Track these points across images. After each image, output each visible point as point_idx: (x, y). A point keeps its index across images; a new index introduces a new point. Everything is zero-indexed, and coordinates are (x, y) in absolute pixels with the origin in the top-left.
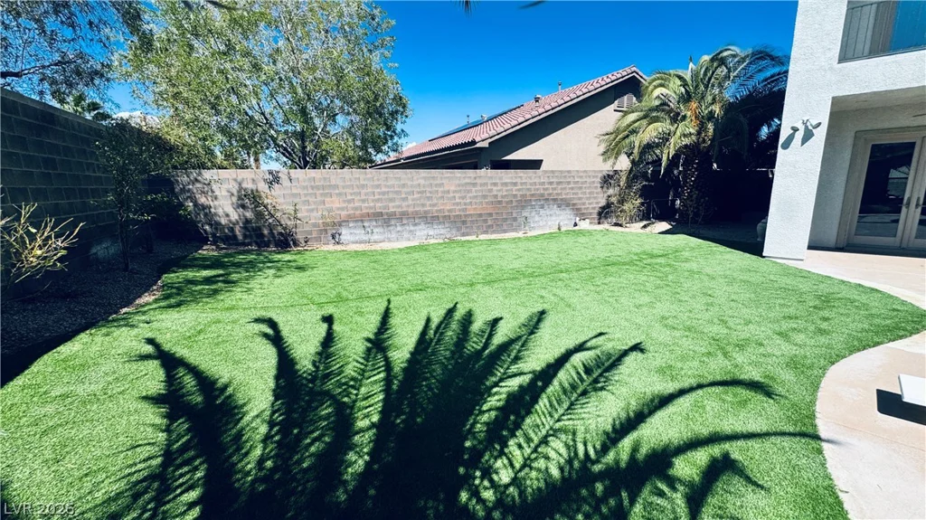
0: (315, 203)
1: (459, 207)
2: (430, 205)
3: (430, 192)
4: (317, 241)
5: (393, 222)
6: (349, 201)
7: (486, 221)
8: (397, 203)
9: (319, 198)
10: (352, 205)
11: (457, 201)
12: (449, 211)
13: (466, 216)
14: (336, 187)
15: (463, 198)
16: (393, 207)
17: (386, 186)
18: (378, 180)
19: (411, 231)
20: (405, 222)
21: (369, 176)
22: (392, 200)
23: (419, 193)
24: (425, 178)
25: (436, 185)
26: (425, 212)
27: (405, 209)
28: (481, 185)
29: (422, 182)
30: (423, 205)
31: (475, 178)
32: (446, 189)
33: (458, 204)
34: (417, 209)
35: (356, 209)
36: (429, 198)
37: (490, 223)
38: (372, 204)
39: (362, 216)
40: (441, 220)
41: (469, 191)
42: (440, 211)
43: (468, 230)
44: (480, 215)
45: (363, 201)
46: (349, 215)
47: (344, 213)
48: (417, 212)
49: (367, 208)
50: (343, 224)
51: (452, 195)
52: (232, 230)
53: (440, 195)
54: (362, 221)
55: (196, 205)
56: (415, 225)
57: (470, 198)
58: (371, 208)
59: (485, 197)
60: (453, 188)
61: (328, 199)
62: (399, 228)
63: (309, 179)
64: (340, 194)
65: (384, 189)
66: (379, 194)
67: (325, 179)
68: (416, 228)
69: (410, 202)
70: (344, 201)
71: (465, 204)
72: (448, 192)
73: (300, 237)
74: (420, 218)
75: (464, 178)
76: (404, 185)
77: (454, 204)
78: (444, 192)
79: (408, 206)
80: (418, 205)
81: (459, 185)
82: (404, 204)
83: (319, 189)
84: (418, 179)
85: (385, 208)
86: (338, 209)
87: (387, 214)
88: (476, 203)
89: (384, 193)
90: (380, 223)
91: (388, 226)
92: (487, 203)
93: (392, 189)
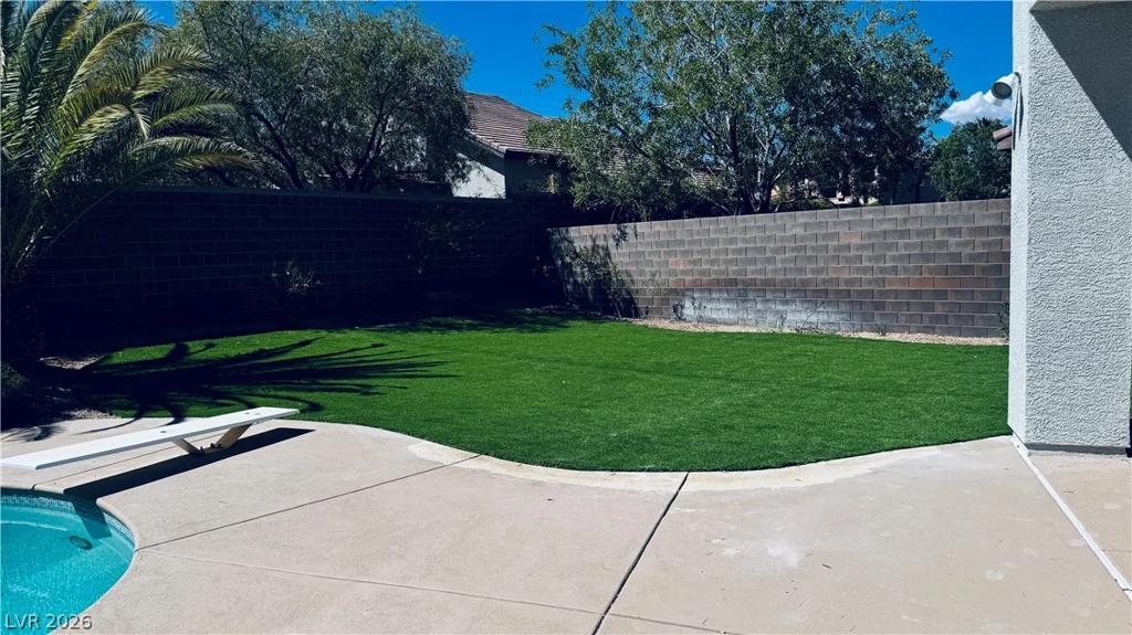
0: (658, 263)
1: (869, 276)
2: (813, 271)
3: (814, 249)
4: (657, 313)
5: (751, 296)
6: (695, 262)
7: (931, 307)
8: (759, 266)
9: (663, 258)
10: (698, 267)
11: (866, 264)
12: (848, 282)
13: (882, 293)
14: (682, 242)
15: (877, 259)
16: (753, 273)
17: (745, 241)
18: (733, 231)
19: (778, 312)
20: (769, 296)
21: (722, 226)
22: (754, 261)
23: (793, 250)
24: (806, 226)
25: (825, 237)
26: (803, 282)
27: (769, 276)
28: (919, 233)
29: (799, 231)
30: (801, 270)
31: (905, 221)
32: (844, 241)
33: (865, 270)
34: (789, 276)
35: (702, 273)
36: (809, 259)
37: (939, 311)
38: (723, 267)
39: (710, 283)
40: (831, 297)
41: (890, 247)
42: (830, 281)
43: (887, 322)
44: (915, 294)
45: (712, 262)
46: (694, 282)
47: (688, 278)
48: (789, 282)
49: (716, 272)
50: (688, 293)
51: (853, 253)
52: (585, 290)
53: (831, 253)
54: (710, 291)
55: (563, 263)
56: (786, 302)
57: (894, 259)
58: (721, 272)
59: (925, 257)
60: (856, 241)
61: (671, 260)
62: (760, 306)
63: (655, 233)
64: (685, 253)
65: (740, 245)
66: (734, 251)
67: (670, 232)
68: (785, 308)
69: (779, 265)
70: (690, 262)
71: (882, 270)
72: (848, 247)
73: (641, 305)
74: (794, 291)
75: (881, 221)
76: (769, 239)
77: (858, 269)
78: (839, 248)
79: (775, 271)
80: (791, 270)
81: (869, 235)
82: (770, 267)
83: (663, 246)
84: (793, 227)
85: (739, 272)
86: (683, 272)
87: (743, 282)
88: (906, 270)
89: (739, 251)
90: (732, 296)
91: (744, 301)
92: (931, 270)
93: (752, 245)
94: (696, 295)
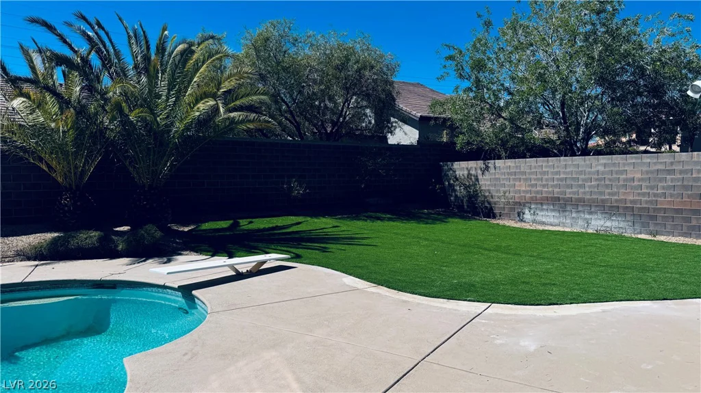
0: (508, 185)
1: (646, 198)
2: (609, 194)
3: (610, 180)
4: (507, 216)
5: (569, 208)
6: (532, 186)
7: (688, 220)
8: (574, 190)
9: (512, 182)
10: (534, 189)
11: (644, 190)
12: (632, 202)
13: (655, 210)
14: (525, 173)
15: (652, 188)
16: (570, 193)
17: (564, 173)
18: (558, 167)
19: (586, 219)
20: (580, 209)
21: (551, 164)
22: (571, 186)
23: (596, 180)
24: (605, 165)
25: (617, 172)
26: (603, 201)
27: (580, 196)
28: (681, 172)
29: (601, 168)
30: (602, 193)
31: (672, 164)
32: (630, 176)
33: (644, 194)
34: (594, 197)
35: (537, 192)
36: (607, 186)
37: (694, 223)
38: (550, 189)
39: (542, 199)
40: (621, 211)
41: (661, 180)
42: (620, 201)
43: (658, 228)
44: (677, 211)
45: (544, 186)
46: (532, 198)
47: (528, 195)
48: (593, 201)
49: (546, 192)
50: (527, 205)
51: (636, 183)
52: (462, 201)
53: (621, 183)
54: (542, 204)
55: (449, 184)
56: (591, 213)
57: (663, 188)
58: (550, 193)
59: (686, 187)
60: (638, 176)
61: (517, 183)
62: (574, 215)
63: (507, 167)
64: (526, 180)
65: (562, 176)
66: (558, 179)
67: (517, 167)
68: (591, 216)
69: (587, 189)
70: (529, 186)
71: (655, 195)
72: (633, 179)
73: (497, 211)
74: (596, 206)
75: (655, 164)
76: (581, 173)
77: (639, 194)
78: (626, 180)
79: (584, 193)
80: (595, 193)
81: (647, 172)
82: (581, 190)
83: (512, 175)
84: (596, 165)
85: (562, 193)
86: (524, 191)
87: (564, 199)
88: (671, 195)
89: (561, 180)
90: (556, 208)
91: (563, 211)
92: (689, 196)
93: (570, 176)
94: (533, 206)
